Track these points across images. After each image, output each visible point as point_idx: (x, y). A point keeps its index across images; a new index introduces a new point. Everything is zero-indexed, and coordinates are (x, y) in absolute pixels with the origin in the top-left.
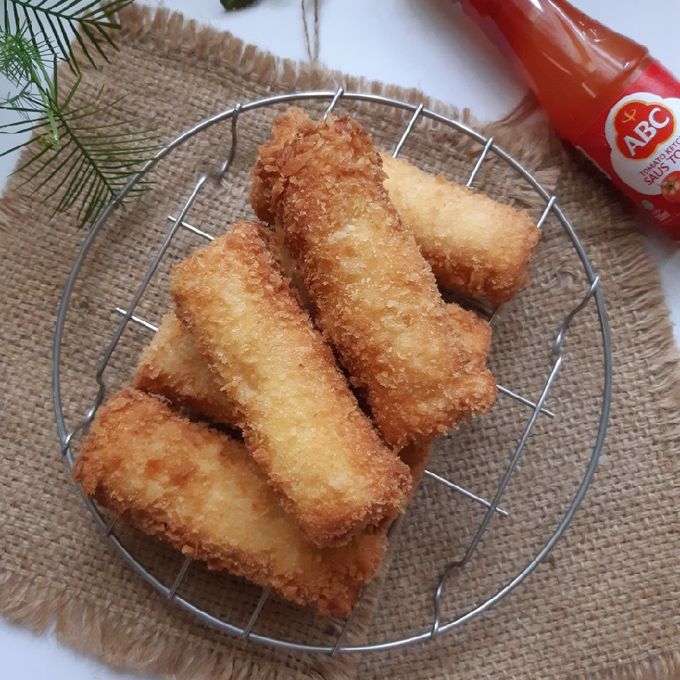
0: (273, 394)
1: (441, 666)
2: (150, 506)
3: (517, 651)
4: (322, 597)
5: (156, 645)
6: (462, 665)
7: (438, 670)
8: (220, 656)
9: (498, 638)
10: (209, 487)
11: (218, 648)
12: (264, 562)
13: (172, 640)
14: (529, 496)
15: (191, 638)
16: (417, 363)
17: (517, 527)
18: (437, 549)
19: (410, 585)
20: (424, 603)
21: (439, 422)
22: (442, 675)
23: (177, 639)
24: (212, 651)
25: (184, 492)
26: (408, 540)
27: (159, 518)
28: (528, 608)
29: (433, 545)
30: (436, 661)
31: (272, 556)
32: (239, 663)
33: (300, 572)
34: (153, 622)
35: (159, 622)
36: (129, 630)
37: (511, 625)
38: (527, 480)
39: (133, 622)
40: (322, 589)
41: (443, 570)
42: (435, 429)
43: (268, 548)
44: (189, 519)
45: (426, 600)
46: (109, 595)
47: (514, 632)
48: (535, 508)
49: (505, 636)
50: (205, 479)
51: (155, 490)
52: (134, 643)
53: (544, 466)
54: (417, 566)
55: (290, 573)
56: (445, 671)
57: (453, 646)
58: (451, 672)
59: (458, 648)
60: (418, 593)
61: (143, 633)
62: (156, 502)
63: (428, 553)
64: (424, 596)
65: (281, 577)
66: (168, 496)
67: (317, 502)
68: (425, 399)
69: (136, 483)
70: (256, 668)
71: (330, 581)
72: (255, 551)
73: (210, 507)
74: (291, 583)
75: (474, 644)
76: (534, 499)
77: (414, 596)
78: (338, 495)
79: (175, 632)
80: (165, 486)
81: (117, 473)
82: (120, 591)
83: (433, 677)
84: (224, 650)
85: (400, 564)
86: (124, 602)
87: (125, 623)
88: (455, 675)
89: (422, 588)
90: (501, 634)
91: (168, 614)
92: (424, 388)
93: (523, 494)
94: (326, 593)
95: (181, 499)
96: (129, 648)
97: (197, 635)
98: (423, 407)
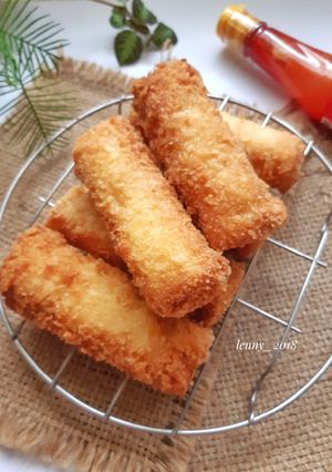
0: (134, 207)
1: (256, 460)
2: (44, 299)
3: (315, 449)
4: (166, 372)
5: (39, 432)
6: (273, 459)
7: (254, 464)
8: (86, 443)
9: (299, 438)
10: (87, 287)
11: (85, 437)
12: (122, 341)
13: (51, 429)
14: (314, 332)
15: (66, 428)
16: (233, 187)
17: (306, 353)
18: (250, 368)
19: (230, 395)
20: (242, 410)
21: (249, 228)
22: (258, 467)
23: (55, 429)
24: (80, 439)
25: (69, 290)
26: (228, 362)
27: (49, 310)
28: (321, 415)
29: (246, 365)
30: (252, 456)
31: (129, 337)
32: (100, 449)
33: (149, 349)
34: (39, 414)
35: (43, 414)
36: (20, 421)
37: (308, 428)
38: (311, 321)
39: (24, 415)
40: (165, 365)
41: (255, 385)
42: (246, 233)
43: (127, 330)
44: (70, 308)
45: (244, 407)
46: (10, 394)
47: (311, 434)
48: (318, 341)
49: (305, 436)
50: (85, 281)
51: (50, 287)
52: (23, 430)
53: (322, 311)
54: (236, 381)
55: (142, 349)
56: (260, 463)
57: (265, 444)
58: (264, 466)
59: (269, 446)
60: (236, 402)
61: (31, 422)
62: (48, 296)
63: (243, 372)
64: (241, 405)
65: (135, 354)
66: (58, 292)
67: (162, 272)
68: (239, 213)
69: (36, 281)
70: (113, 454)
71: (171, 358)
72: (116, 333)
73: (86, 300)
74: (142, 359)
75: (282, 443)
76: (317, 334)
77: (234, 404)
78: (178, 267)
79: (54, 423)
80: (56, 284)
81: (25, 274)
82: (18, 392)
83: (251, 469)
84: (89, 438)
85: (223, 378)
86: (20, 400)
87: (18, 415)
88: (268, 468)
89: (240, 398)
90: (301, 434)
91: (51, 410)
92: (237, 205)
93: (309, 330)
94: (168, 368)
95: (67, 295)
96: (19, 433)
97: (71, 426)
98: (238, 218)
